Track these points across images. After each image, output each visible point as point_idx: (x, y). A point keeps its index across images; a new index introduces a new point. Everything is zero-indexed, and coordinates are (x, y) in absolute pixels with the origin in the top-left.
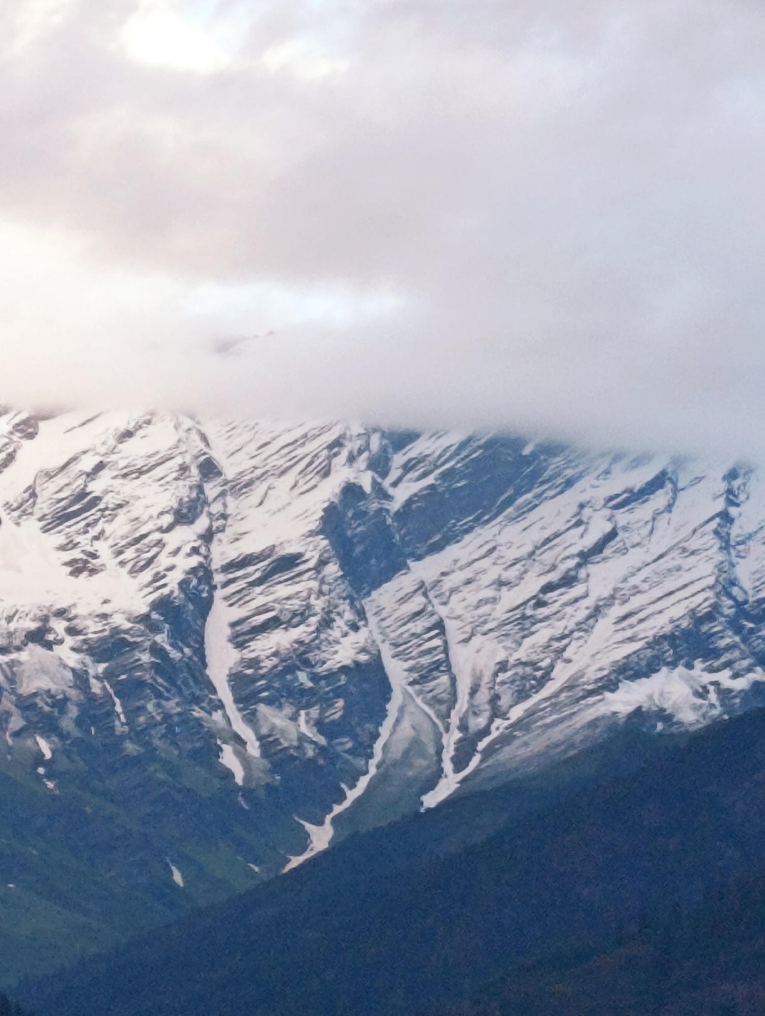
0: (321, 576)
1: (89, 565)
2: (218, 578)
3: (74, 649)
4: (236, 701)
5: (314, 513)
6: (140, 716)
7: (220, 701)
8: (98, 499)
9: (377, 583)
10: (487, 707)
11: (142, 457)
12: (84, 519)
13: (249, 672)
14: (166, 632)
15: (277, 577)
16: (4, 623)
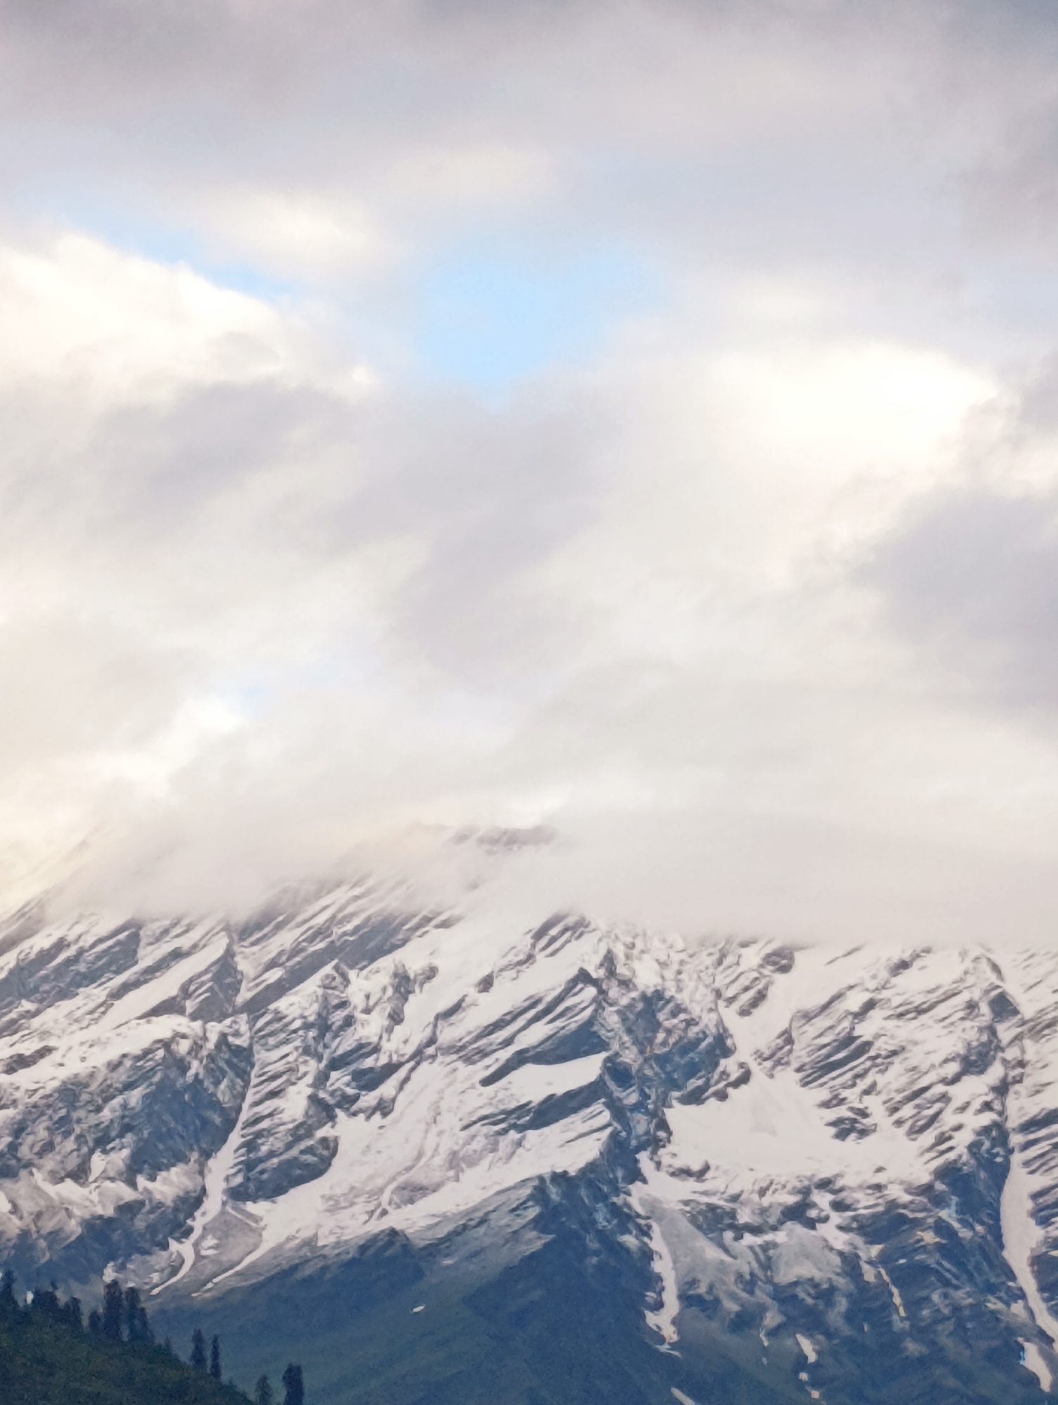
1: (857, 1125)
2: (1016, 1139)
3: (841, 1228)
4: (1042, 1289)
6: (922, 1309)
7: (1021, 1289)
8: (868, 1045)
11: (919, 993)
12: (851, 1069)
13: (1055, 1253)
14: (954, 1208)
16: (756, 1197)
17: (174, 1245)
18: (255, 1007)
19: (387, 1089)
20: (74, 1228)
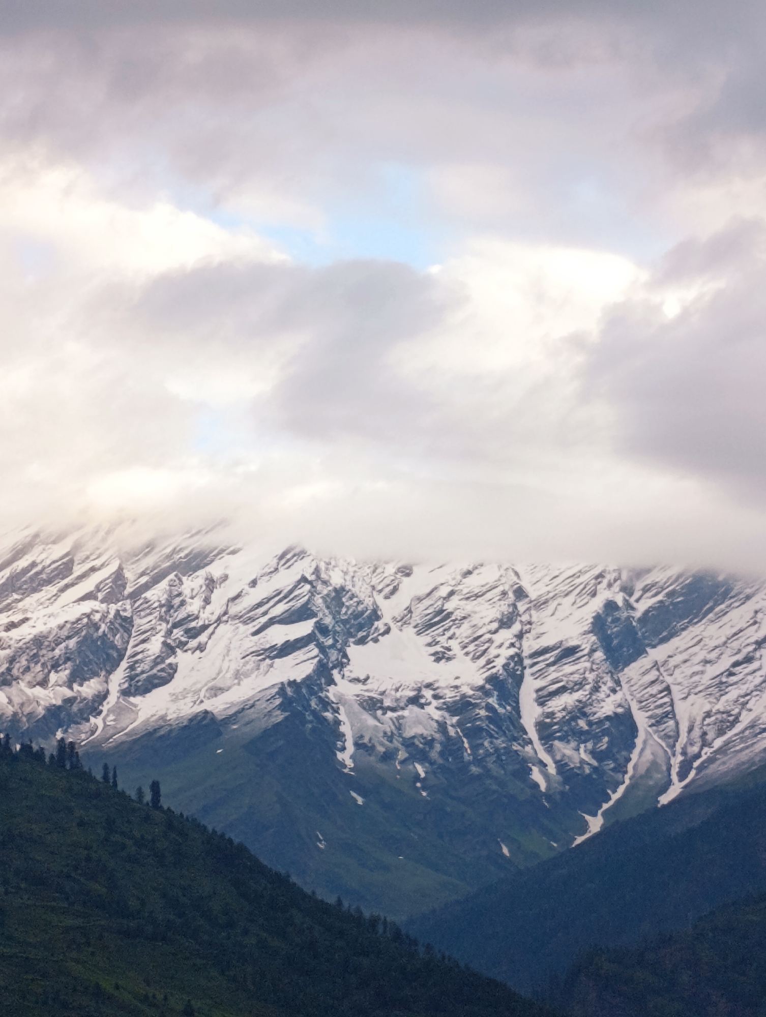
0: (591, 660)
1: (446, 655)
2: (527, 662)
3: (437, 708)
4: (541, 739)
5: (587, 620)
6: (479, 749)
7: (530, 739)
8: (452, 613)
9: (627, 664)
10: (699, 740)
11: (478, 586)
12: (443, 626)
13: (548, 720)
14: (495, 697)
15: (564, 661)
16: (393, 693)
17: (92, 720)
18: (134, 596)
19: (203, 638)
20: (41, 711)
